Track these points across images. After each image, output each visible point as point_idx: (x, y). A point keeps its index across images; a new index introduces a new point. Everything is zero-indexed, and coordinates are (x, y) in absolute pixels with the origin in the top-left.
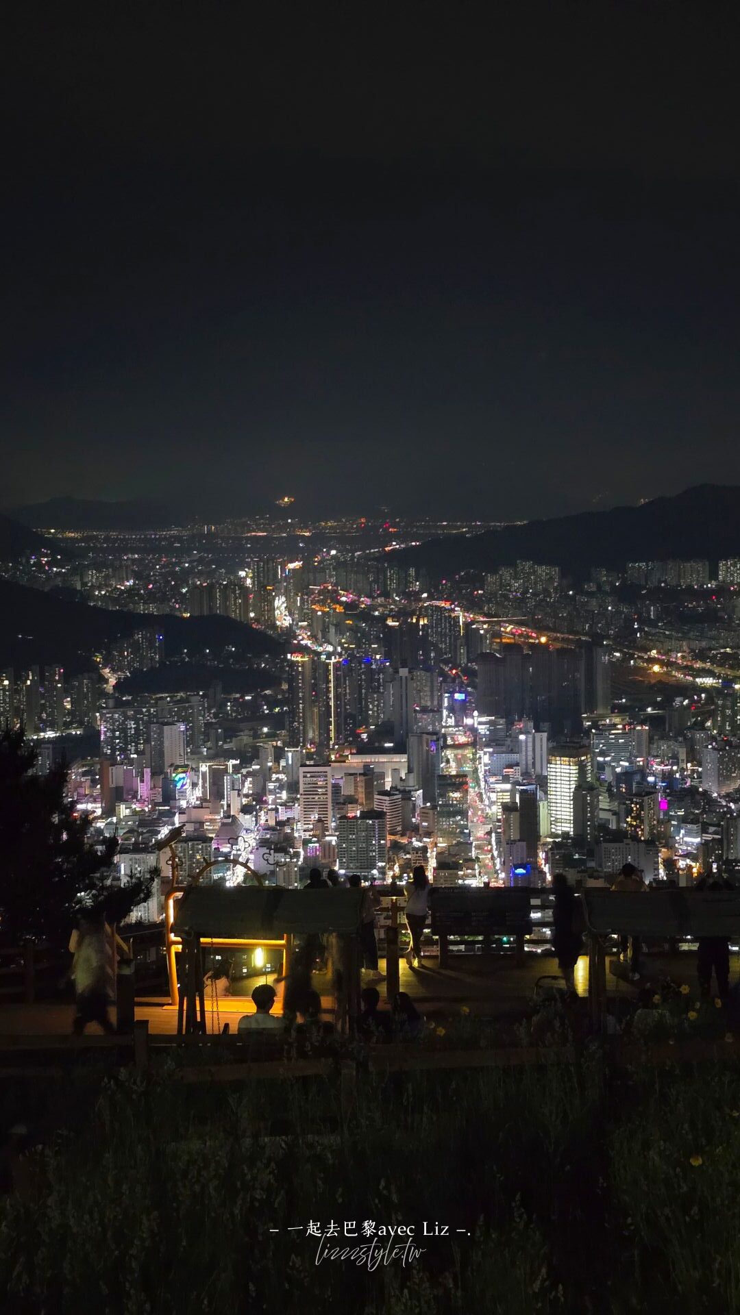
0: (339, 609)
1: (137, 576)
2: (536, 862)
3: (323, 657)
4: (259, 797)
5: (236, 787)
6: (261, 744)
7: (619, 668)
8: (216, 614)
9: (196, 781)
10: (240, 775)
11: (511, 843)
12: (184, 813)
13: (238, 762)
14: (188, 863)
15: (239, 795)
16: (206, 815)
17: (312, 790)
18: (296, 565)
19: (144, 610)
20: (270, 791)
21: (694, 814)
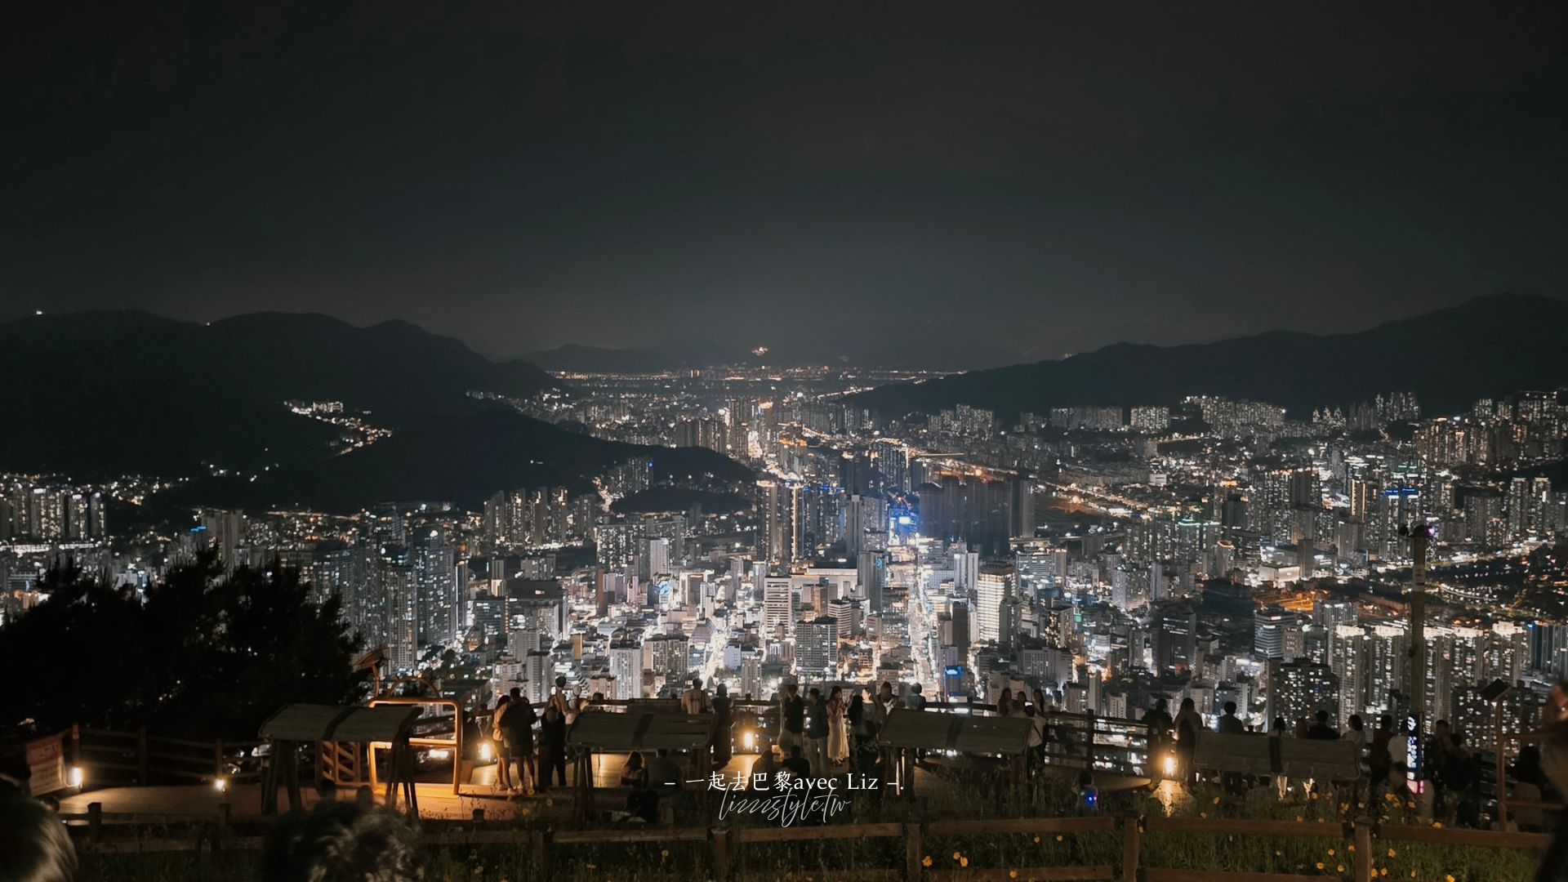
0: (803, 443)
1: (632, 412)
2: (966, 665)
3: (787, 484)
4: (730, 603)
5: (710, 594)
6: (733, 558)
7: (1042, 500)
8: (698, 446)
9: (677, 588)
10: (714, 584)
11: (944, 647)
12: (665, 615)
13: (712, 572)
15: (712, 600)
16: (683, 617)
17: (776, 598)
18: (768, 405)
19: (637, 442)
20: (739, 598)
21: (1104, 626)
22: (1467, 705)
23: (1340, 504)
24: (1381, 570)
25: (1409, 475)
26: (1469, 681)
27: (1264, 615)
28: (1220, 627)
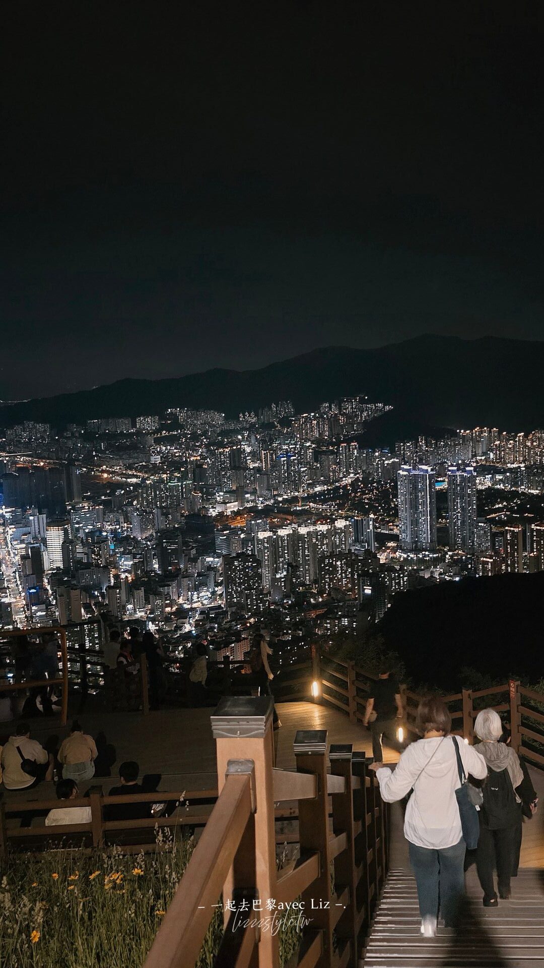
2: (43, 585)
7: (85, 477)
11: (27, 576)
21: (128, 549)
22: (326, 566)
23: (257, 465)
24: (280, 499)
25: (291, 446)
26: (325, 553)
27: (220, 531)
28: (196, 541)
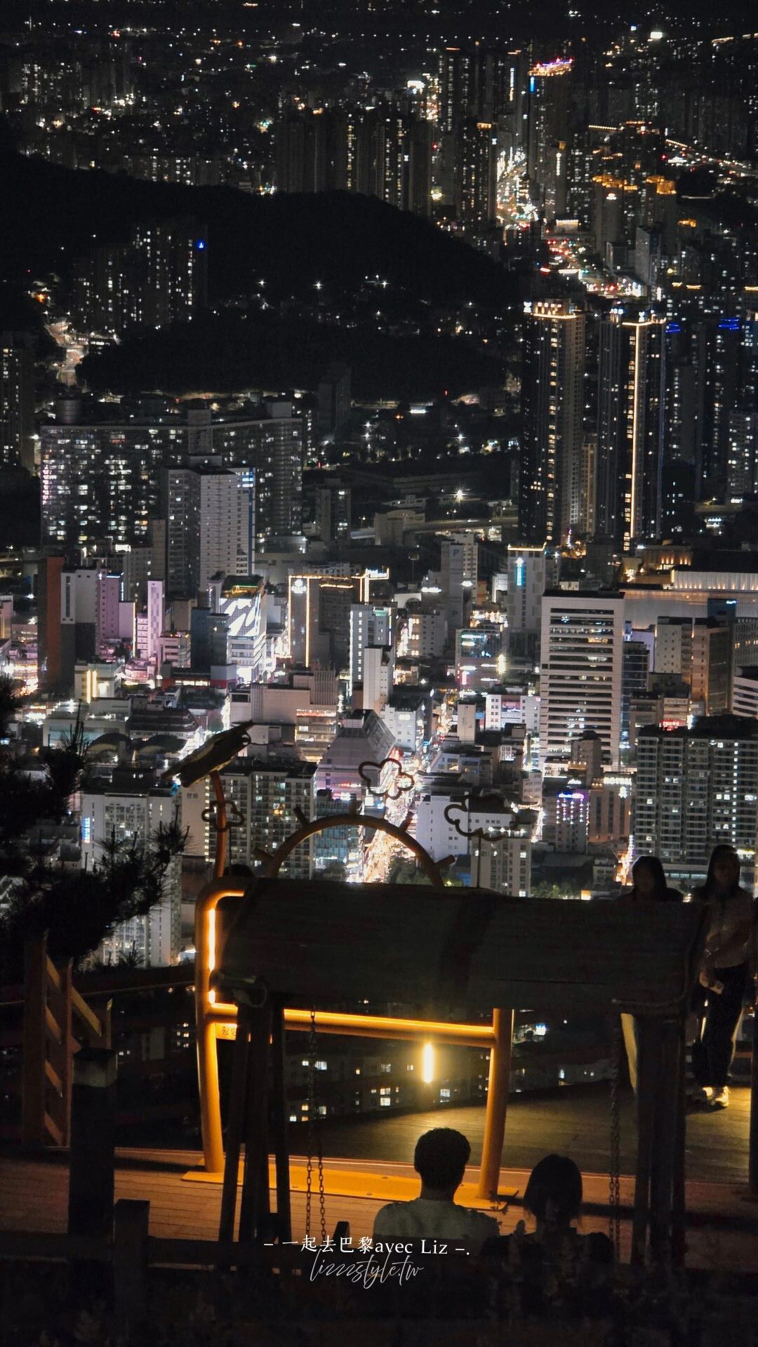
0: (664, 187)
1: (144, 83)
3: (616, 312)
4: (436, 668)
5: (379, 640)
6: (446, 533)
8: (344, 192)
9: (278, 621)
10: (389, 610)
12: (244, 699)
13: (385, 576)
14: (250, 825)
15: (385, 660)
16: (300, 707)
17: (572, 656)
18: (556, 70)
19: (160, 174)
20: (466, 653)
